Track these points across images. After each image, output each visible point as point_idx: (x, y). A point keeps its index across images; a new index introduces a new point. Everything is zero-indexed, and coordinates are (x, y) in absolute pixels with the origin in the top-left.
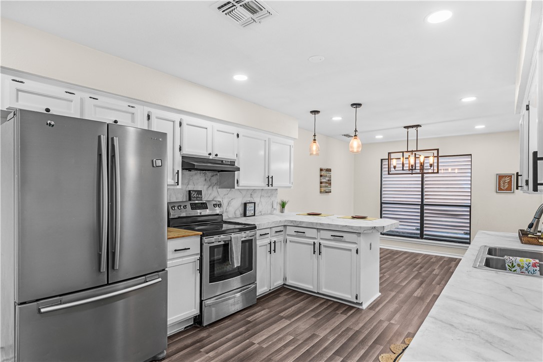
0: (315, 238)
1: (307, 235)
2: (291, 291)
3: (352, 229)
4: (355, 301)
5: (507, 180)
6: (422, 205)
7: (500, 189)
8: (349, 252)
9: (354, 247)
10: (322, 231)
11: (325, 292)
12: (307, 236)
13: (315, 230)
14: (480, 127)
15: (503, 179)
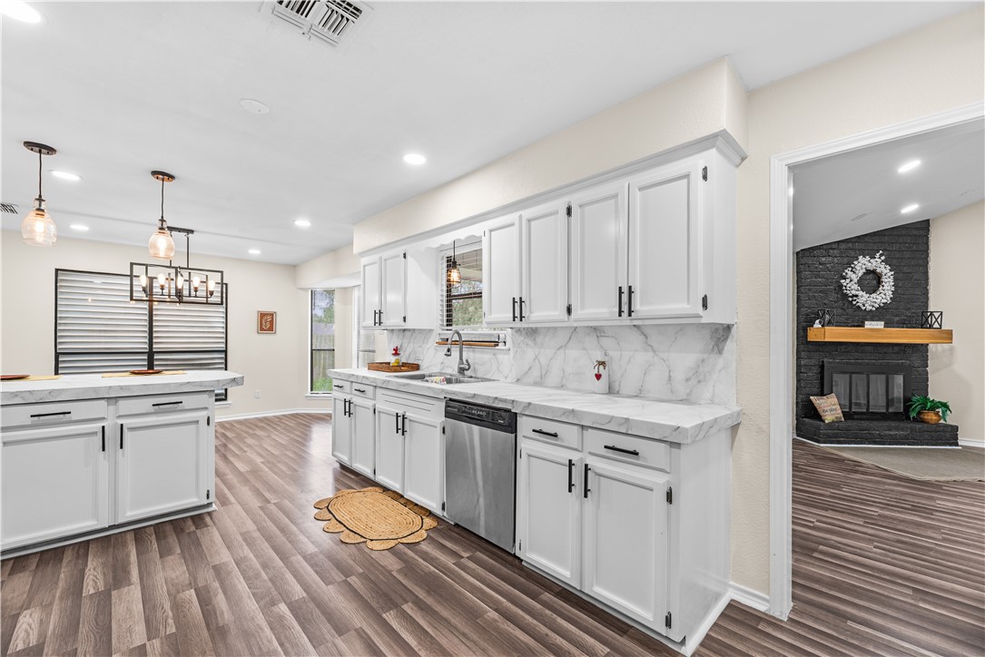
0: (104, 418)
1: (73, 417)
2: (12, 562)
3: (201, 386)
4: (205, 502)
5: (269, 318)
6: (151, 354)
7: (262, 329)
8: (193, 426)
9: (202, 415)
10: (121, 402)
11: (132, 516)
12: (73, 419)
13: (104, 403)
14: (255, 252)
15: (265, 318)
